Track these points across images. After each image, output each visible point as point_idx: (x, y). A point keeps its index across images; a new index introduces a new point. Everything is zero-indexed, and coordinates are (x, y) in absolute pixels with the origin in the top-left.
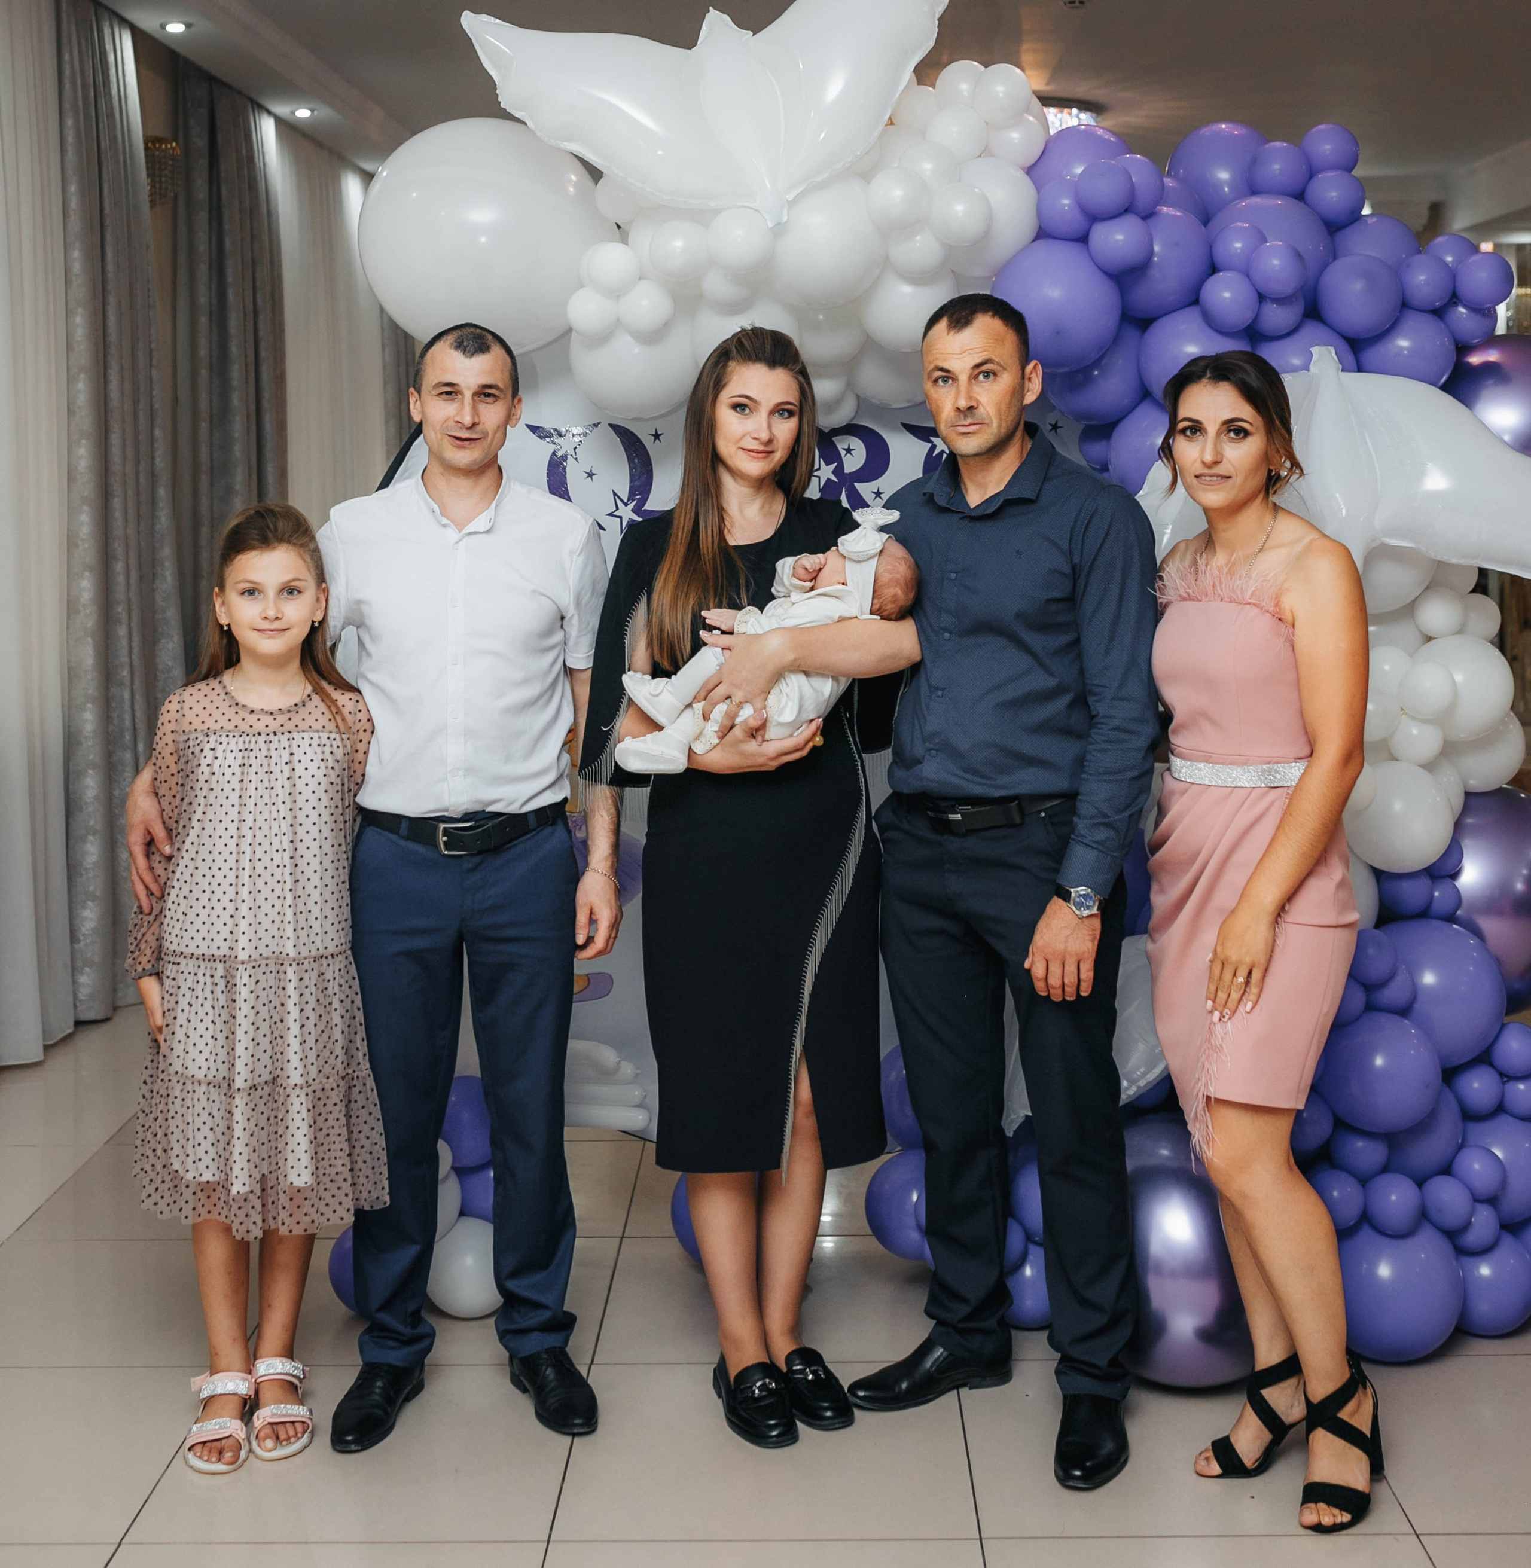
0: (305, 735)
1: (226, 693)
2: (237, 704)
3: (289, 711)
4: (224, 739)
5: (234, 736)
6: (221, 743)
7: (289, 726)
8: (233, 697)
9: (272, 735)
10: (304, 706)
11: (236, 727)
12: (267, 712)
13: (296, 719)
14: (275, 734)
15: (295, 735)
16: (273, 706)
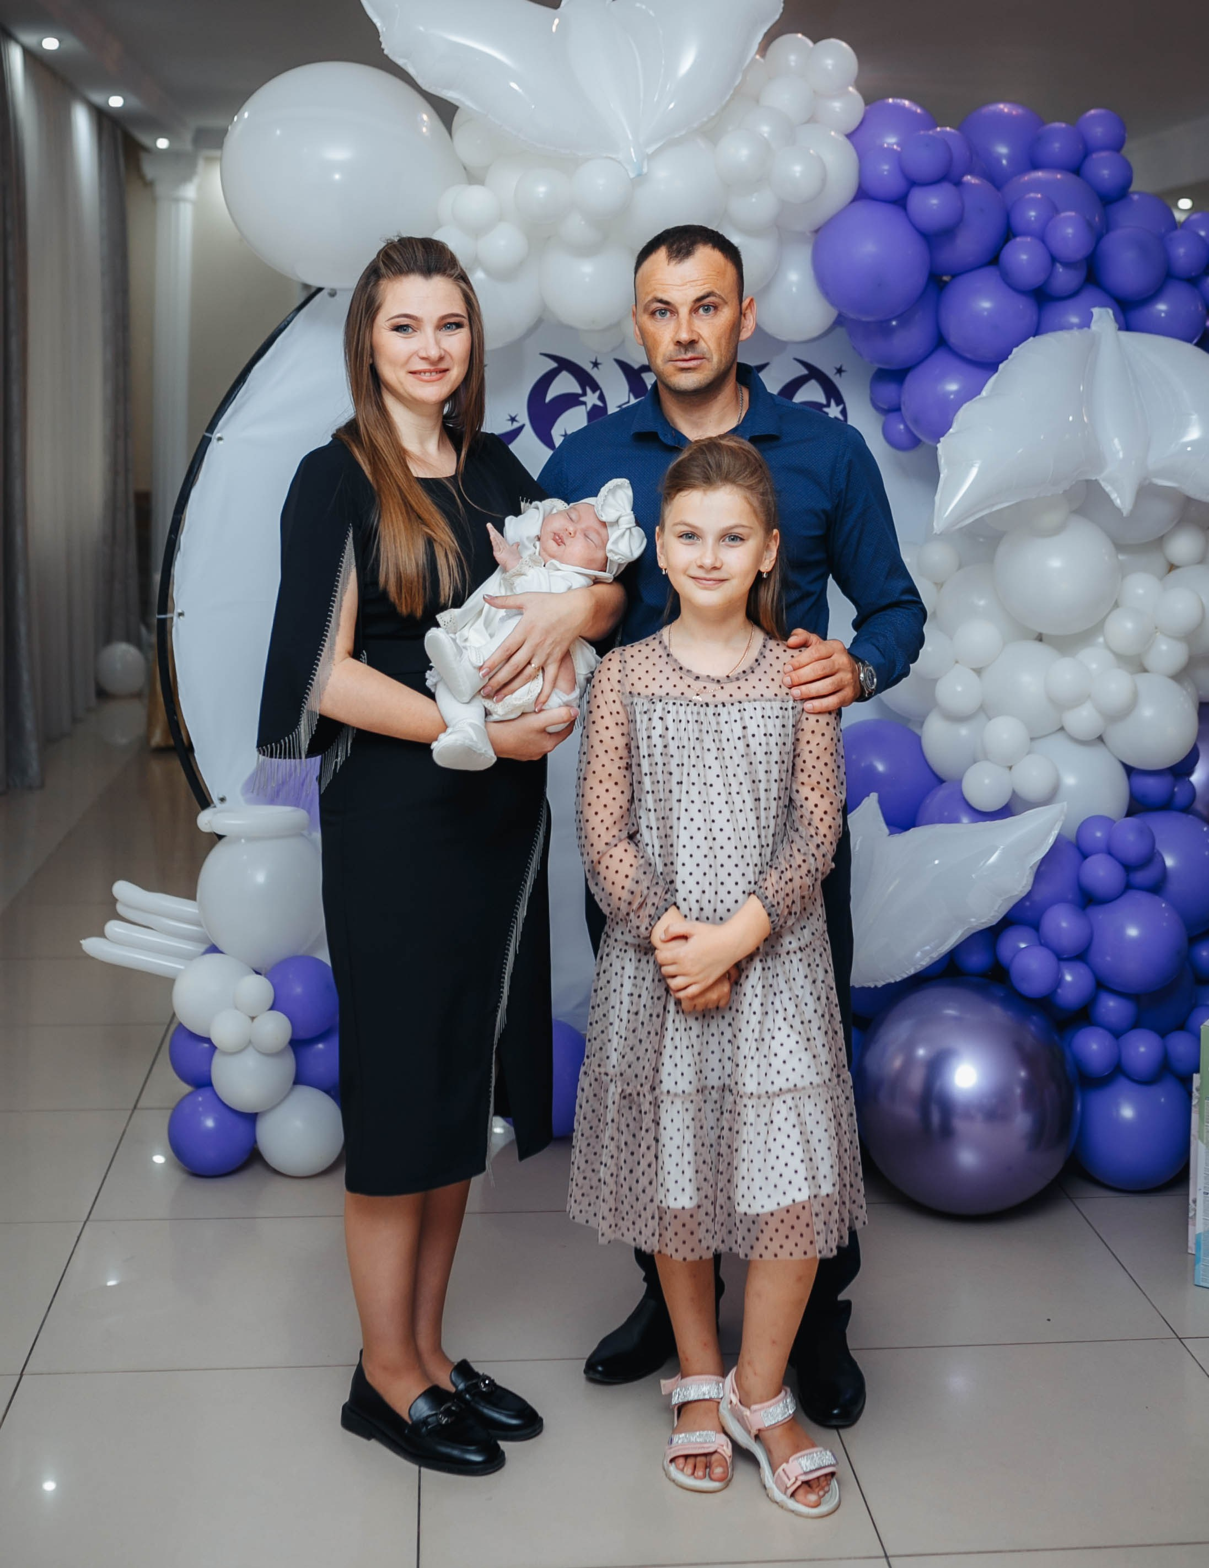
0: (757, 704)
1: (668, 655)
2: (681, 668)
3: (738, 679)
4: (670, 707)
5: (681, 705)
6: (669, 712)
7: (739, 695)
8: (676, 661)
9: (720, 706)
10: (753, 672)
11: (682, 694)
12: (713, 680)
13: (746, 687)
14: (724, 705)
15: (746, 705)
16: (719, 673)
